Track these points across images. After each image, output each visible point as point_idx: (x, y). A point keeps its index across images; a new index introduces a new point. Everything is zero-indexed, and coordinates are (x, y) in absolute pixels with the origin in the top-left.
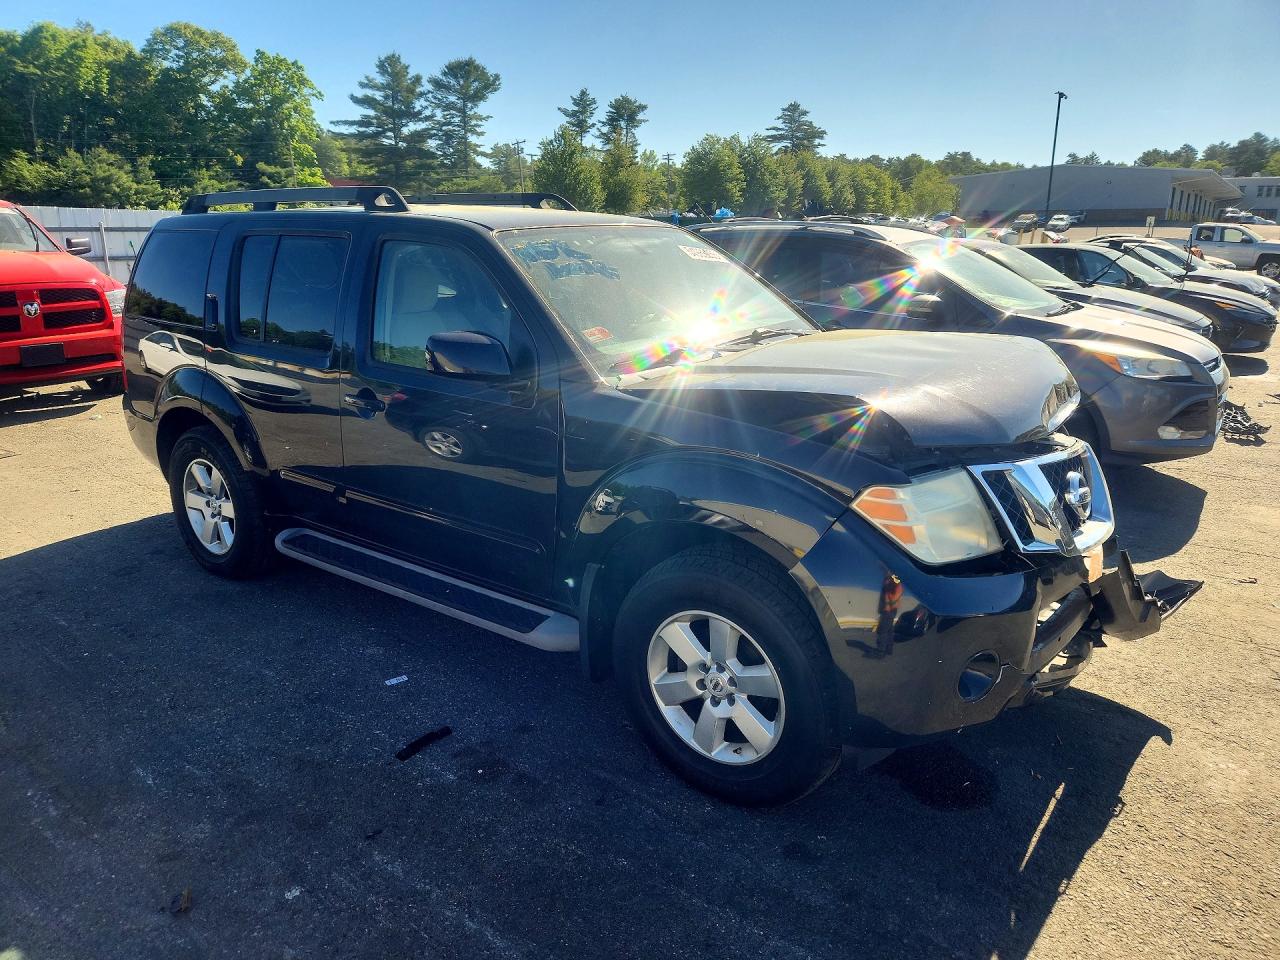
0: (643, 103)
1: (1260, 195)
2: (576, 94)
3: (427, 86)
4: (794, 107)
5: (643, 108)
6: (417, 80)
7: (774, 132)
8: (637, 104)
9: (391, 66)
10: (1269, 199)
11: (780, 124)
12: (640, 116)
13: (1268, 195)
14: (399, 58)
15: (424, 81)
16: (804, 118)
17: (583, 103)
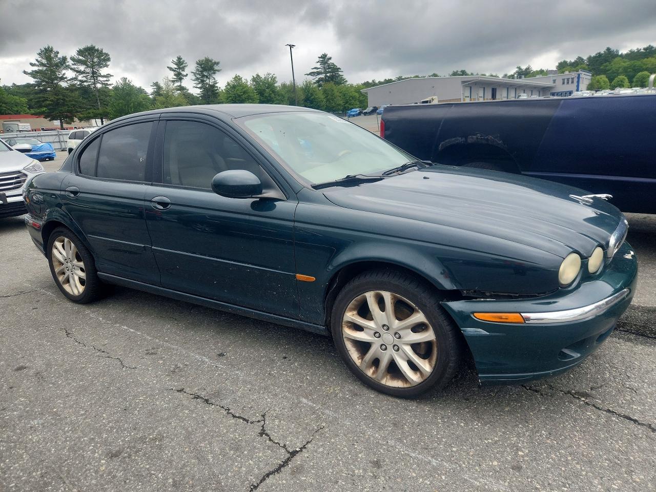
0: (217, 61)
1: (564, 83)
2: (175, 60)
3: (70, 62)
4: (324, 56)
5: (218, 63)
6: (64, 59)
7: (315, 70)
8: (213, 61)
9: (47, 53)
10: (568, 85)
11: (318, 65)
12: (216, 68)
13: (568, 83)
14: (52, 49)
15: (69, 60)
16: (330, 61)
17: (180, 64)
